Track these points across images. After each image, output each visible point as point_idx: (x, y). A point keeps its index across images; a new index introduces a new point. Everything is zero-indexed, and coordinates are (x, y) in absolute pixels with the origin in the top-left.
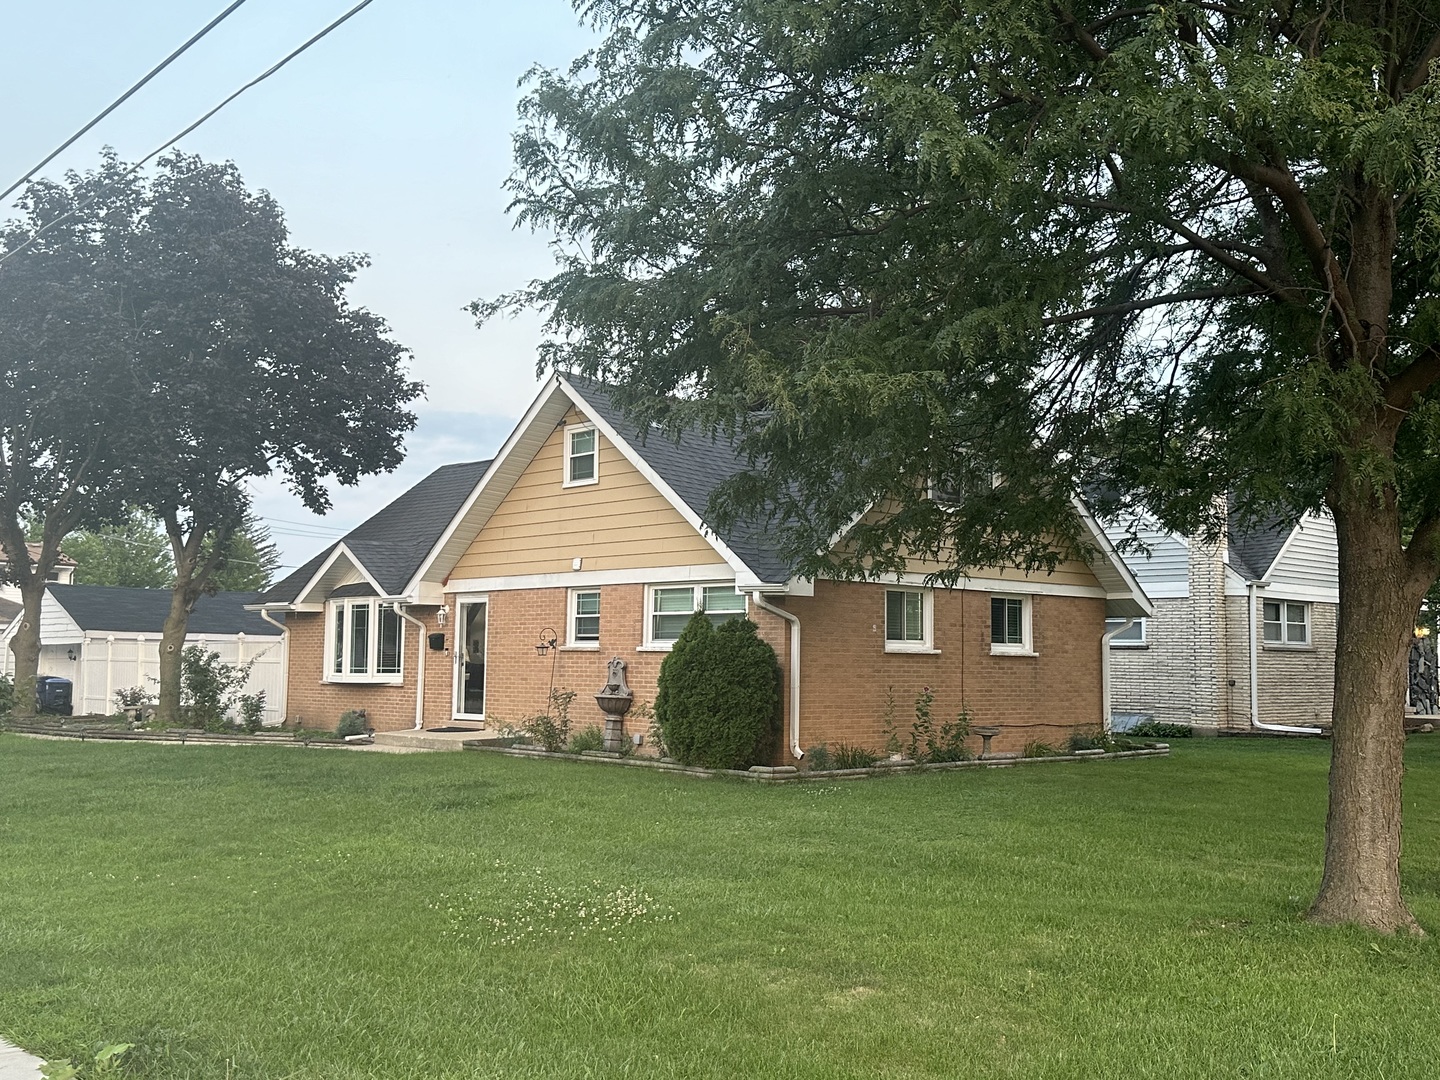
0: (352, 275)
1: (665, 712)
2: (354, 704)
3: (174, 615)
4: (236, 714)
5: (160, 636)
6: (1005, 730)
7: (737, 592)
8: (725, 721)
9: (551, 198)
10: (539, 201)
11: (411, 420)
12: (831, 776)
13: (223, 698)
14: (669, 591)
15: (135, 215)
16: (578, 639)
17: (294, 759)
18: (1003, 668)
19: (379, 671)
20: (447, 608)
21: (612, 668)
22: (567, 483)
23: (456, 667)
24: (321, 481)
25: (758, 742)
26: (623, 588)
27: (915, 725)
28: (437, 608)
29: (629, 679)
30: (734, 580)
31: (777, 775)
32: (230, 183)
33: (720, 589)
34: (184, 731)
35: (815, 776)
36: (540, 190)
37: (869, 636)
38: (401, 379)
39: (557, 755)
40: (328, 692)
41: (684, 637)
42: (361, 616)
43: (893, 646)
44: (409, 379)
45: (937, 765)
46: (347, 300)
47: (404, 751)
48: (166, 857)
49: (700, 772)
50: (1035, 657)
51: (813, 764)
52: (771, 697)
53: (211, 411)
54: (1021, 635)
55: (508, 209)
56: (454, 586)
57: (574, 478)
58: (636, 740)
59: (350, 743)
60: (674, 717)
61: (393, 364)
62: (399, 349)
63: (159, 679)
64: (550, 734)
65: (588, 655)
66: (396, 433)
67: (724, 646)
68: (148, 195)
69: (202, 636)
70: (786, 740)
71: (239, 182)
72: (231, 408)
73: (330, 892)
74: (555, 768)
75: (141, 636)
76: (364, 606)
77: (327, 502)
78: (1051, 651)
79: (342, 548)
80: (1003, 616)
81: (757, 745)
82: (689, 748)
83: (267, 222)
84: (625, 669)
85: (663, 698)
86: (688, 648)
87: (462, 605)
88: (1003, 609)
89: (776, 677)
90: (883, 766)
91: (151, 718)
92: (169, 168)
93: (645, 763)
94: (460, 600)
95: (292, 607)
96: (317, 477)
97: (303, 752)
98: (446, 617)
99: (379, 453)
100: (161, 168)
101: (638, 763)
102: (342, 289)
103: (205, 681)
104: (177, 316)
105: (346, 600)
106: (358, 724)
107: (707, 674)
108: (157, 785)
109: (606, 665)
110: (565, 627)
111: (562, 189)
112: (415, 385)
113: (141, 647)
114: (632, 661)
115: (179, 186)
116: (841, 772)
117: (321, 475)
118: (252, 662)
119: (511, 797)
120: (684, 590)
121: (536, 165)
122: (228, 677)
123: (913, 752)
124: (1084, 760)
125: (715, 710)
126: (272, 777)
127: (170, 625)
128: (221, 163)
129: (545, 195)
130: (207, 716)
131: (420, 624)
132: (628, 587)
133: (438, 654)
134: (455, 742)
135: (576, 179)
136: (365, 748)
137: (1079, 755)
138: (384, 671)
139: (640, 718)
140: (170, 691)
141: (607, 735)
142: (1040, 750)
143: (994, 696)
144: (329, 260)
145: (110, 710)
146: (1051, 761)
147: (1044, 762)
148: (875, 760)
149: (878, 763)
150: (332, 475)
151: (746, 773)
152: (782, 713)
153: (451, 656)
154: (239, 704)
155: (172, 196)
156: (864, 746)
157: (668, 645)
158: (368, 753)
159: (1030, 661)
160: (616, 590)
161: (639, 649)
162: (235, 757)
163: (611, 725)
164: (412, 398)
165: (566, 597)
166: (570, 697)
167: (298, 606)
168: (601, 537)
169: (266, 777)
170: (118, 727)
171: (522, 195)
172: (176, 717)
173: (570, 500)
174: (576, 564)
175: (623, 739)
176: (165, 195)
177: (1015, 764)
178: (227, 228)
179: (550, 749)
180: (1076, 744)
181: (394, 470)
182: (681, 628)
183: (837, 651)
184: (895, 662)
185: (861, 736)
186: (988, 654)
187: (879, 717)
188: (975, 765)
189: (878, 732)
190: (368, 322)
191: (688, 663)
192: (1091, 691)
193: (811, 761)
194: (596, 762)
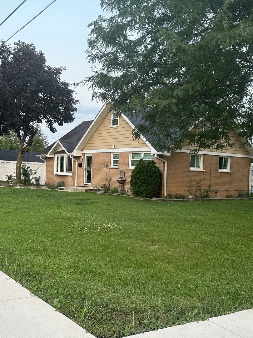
0: (61, 72)
1: (132, 184)
2: (61, 180)
3: (19, 157)
4: (34, 181)
5: (16, 162)
6: (222, 191)
7: (151, 154)
8: (147, 186)
9: (97, 55)
10: (94, 56)
11: (76, 109)
12: (173, 201)
13: (31, 177)
14: (135, 154)
15: (9, 57)
16: (113, 165)
17: (45, 192)
18: (221, 175)
19: (67, 172)
20: (83, 157)
21: (121, 173)
22: (112, 126)
23: (85, 171)
24: (54, 125)
25: (155, 192)
26: (124, 153)
27: (196, 189)
28: (80, 157)
29: (125, 176)
30: (150, 151)
31: (159, 200)
32: (32, 49)
33: (147, 154)
34: (21, 185)
35: (169, 201)
36: (94, 53)
37: (186, 166)
38: (74, 99)
39: (107, 193)
40: (55, 176)
41: (137, 165)
42: (62, 158)
43: (192, 169)
44: (76, 99)
45: (201, 199)
46: (60, 79)
47: (71, 191)
48: (10, 212)
49: (140, 199)
50: (231, 173)
51: (168, 198)
52: (158, 181)
53: (27, 107)
54: (227, 167)
55: (87, 58)
56: (84, 151)
57: (113, 125)
58: (127, 191)
59: (59, 189)
60: (134, 185)
61: (71, 95)
62: (73, 91)
63: (16, 172)
64: (106, 189)
65: (116, 169)
66: (72, 113)
67: (147, 168)
68: (12, 52)
69: (26, 162)
70: (162, 191)
71: (34, 48)
72: (32, 106)
73: (45, 221)
74: (106, 196)
75: (12, 162)
76: (63, 156)
77: (55, 130)
78: (235, 171)
79: (58, 141)
80: (222, 162)
81: (155, 193)
82: (137, 193)
83: (41, 59)
84: (124, 173)
85: (132, 180)
86: (138, 168)
87: (86, 156)
88: (222, 160)
89: (161, 176)
90: (187, 199)
91: (14, 182)
92: (17, 45)
93: (128, 196)
94: (86, 155)
95: (47, 156)
96: (53, 124)
97: (47, 190)
98: (82, 159)
99: (68, 118)
100: (15, 45)
101: (126, 196)
102: (59, 76)
103: (26, 173)
104: (19, 83)
105: (59, 154)
106: (62, 185)
107: (142, 174)
108: (12, 197)
109: (120, 172)
110: (110, 162)
111: (99, 53)
112: (77, 100)
113: (12, 164)
114: (126, 171)
115: (20, 50)
116: (176, 200)
117: (54, 123)
118: (37, 169)
119: (92, 203)
120: (139, 154)
121: (93, 47)
122: (32, 172)
123: (195, 196)
124: (241, 199)
125: (144, 183)
126: (39, 196)
127: (18, 159)
128: (30, 44)
129: (95, 55)
130: (27, 182)
131: (76, 161)
132: (126, 153)
133: (81, 168)
134: (83, 190)
135: (103, 50)
136: (62, 190)
137: (240, 198)
138: (68, 172)
139: (127, 185)
140: (18, 175)
141: (120, 189)
142: (230, 196)
143: (219, 182)
144: (56, 68)
145: (5, 180)
146: (232, 199)
147: (230, 199)
148: (185, 197)
149: (185, 198)
150: (57, 123)
151: (151, 199)
152: (162, 185)
153: (83, 169)
154: (34, 179)
155: (18, 52)
156: (183, 194)
157: (133, 167)
158: (63, 191)
159: (229, 174)
160: (123, 153)
161: (128, 168)
162: (31, 191)
163: (121, 187)
164: (76, 104)
165: (111, 155)
166: (111, 180)
167: (48, 156)
168: (119, 140)
169: (37, 196)
170: (6, 184)
171: (90, 54)
172: (20, 182)
173: (112, 130)
174: (113, 147)
175: (123, 190)
176: (16, 52)
177: (222, 199)
178: (31, 60)
179: (106, 192)
180: (240, 195)
181: (72, 122)
182: (137, 163)
183: (177, 170)
184: (192, 173)
185: (182, 191)
186: (218, 172)
187: (187, 187)
188: (211, 199)
189: (187, 190)
190: (65, 84)
191: (138, 172)
192: (245, 182)
193: (168, 197)
194: (116, 195)
